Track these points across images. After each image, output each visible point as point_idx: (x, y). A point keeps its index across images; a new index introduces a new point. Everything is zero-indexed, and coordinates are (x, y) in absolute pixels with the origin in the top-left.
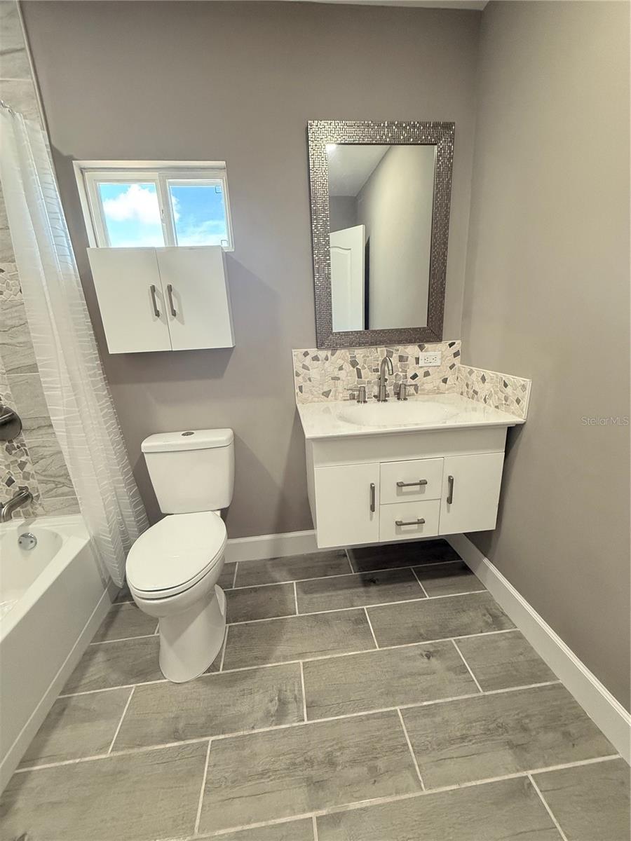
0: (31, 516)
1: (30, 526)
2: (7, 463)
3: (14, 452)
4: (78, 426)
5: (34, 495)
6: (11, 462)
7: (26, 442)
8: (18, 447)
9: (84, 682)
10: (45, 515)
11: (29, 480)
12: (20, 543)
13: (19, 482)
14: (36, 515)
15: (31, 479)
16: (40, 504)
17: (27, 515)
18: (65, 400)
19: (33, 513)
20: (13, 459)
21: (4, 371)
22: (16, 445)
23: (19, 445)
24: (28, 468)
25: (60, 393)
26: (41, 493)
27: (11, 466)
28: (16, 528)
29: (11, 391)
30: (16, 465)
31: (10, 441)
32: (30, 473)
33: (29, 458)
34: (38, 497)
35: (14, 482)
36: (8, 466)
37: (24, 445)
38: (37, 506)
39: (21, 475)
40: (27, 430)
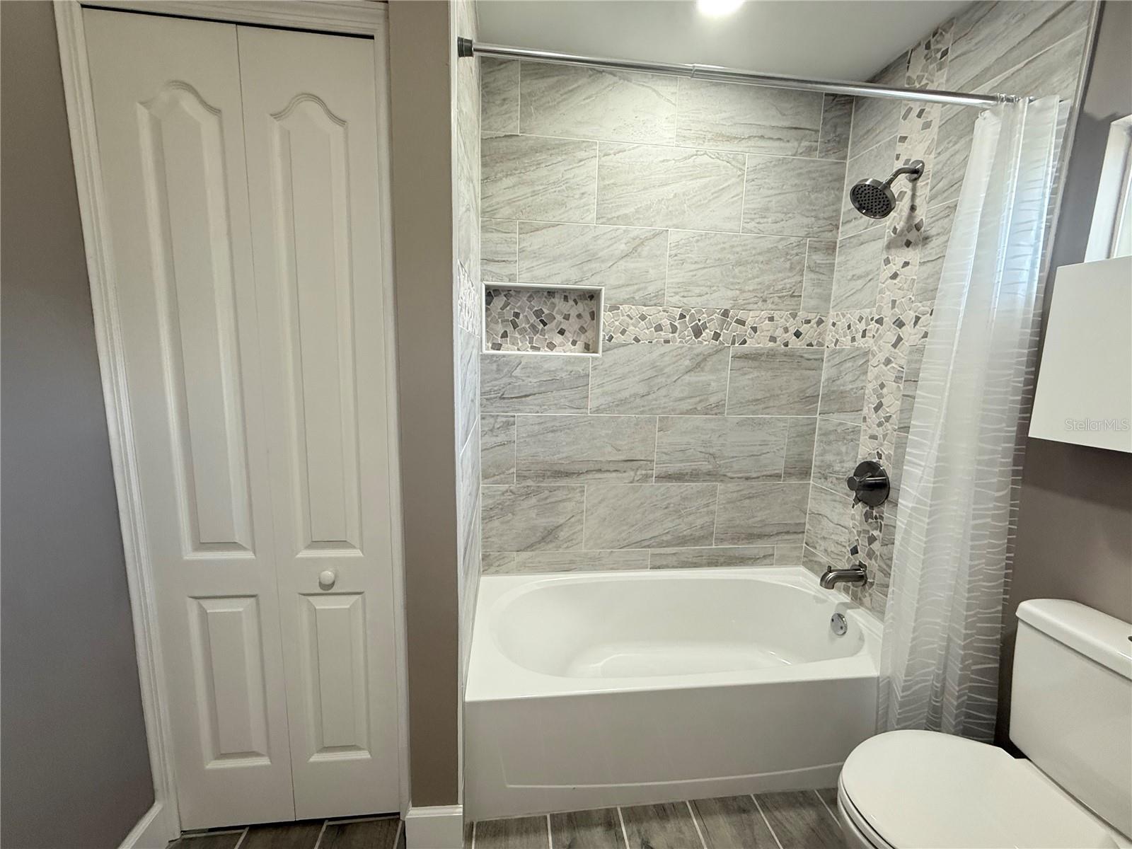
0: (857, 600)
1: (849, 611)
2: (859, 530)
3: (870, 520)
4: (921, 524)
5: (868, 580)
6: (864, 530)
7: (885, 515)
8: (876, 518)
9: (777, 814)
10: (870, 610)
11: (871, 560)
12: (833, 620)
13: (861, 557)
14: (862, 604)
15: (873, 560)
16: (870, 595)
17: (855, 597)
18: (922, 484)
19: (860, 599)
20: (867, 527)
21: (896, 428)
22: (874, 514)
23: (878, 515)
24: (876, 546)
25: (921, 473)
26: (876, 582)
27: (862, 535)
28: (837, 602)
29: (895, 451)
30: (867, 536)
31: (872, 508)
32: (874, 553)
33: (881, 535)
34: (872, 584)
35: (857, 553)
36: (859, 533)
37: (881, 518)
38: (867, 594)
39: (867, 549)
40: (892, 502)
